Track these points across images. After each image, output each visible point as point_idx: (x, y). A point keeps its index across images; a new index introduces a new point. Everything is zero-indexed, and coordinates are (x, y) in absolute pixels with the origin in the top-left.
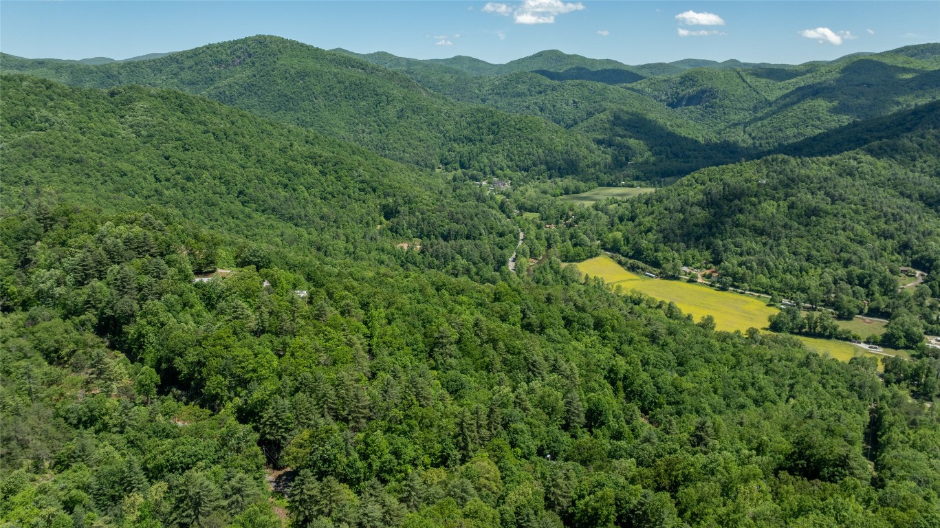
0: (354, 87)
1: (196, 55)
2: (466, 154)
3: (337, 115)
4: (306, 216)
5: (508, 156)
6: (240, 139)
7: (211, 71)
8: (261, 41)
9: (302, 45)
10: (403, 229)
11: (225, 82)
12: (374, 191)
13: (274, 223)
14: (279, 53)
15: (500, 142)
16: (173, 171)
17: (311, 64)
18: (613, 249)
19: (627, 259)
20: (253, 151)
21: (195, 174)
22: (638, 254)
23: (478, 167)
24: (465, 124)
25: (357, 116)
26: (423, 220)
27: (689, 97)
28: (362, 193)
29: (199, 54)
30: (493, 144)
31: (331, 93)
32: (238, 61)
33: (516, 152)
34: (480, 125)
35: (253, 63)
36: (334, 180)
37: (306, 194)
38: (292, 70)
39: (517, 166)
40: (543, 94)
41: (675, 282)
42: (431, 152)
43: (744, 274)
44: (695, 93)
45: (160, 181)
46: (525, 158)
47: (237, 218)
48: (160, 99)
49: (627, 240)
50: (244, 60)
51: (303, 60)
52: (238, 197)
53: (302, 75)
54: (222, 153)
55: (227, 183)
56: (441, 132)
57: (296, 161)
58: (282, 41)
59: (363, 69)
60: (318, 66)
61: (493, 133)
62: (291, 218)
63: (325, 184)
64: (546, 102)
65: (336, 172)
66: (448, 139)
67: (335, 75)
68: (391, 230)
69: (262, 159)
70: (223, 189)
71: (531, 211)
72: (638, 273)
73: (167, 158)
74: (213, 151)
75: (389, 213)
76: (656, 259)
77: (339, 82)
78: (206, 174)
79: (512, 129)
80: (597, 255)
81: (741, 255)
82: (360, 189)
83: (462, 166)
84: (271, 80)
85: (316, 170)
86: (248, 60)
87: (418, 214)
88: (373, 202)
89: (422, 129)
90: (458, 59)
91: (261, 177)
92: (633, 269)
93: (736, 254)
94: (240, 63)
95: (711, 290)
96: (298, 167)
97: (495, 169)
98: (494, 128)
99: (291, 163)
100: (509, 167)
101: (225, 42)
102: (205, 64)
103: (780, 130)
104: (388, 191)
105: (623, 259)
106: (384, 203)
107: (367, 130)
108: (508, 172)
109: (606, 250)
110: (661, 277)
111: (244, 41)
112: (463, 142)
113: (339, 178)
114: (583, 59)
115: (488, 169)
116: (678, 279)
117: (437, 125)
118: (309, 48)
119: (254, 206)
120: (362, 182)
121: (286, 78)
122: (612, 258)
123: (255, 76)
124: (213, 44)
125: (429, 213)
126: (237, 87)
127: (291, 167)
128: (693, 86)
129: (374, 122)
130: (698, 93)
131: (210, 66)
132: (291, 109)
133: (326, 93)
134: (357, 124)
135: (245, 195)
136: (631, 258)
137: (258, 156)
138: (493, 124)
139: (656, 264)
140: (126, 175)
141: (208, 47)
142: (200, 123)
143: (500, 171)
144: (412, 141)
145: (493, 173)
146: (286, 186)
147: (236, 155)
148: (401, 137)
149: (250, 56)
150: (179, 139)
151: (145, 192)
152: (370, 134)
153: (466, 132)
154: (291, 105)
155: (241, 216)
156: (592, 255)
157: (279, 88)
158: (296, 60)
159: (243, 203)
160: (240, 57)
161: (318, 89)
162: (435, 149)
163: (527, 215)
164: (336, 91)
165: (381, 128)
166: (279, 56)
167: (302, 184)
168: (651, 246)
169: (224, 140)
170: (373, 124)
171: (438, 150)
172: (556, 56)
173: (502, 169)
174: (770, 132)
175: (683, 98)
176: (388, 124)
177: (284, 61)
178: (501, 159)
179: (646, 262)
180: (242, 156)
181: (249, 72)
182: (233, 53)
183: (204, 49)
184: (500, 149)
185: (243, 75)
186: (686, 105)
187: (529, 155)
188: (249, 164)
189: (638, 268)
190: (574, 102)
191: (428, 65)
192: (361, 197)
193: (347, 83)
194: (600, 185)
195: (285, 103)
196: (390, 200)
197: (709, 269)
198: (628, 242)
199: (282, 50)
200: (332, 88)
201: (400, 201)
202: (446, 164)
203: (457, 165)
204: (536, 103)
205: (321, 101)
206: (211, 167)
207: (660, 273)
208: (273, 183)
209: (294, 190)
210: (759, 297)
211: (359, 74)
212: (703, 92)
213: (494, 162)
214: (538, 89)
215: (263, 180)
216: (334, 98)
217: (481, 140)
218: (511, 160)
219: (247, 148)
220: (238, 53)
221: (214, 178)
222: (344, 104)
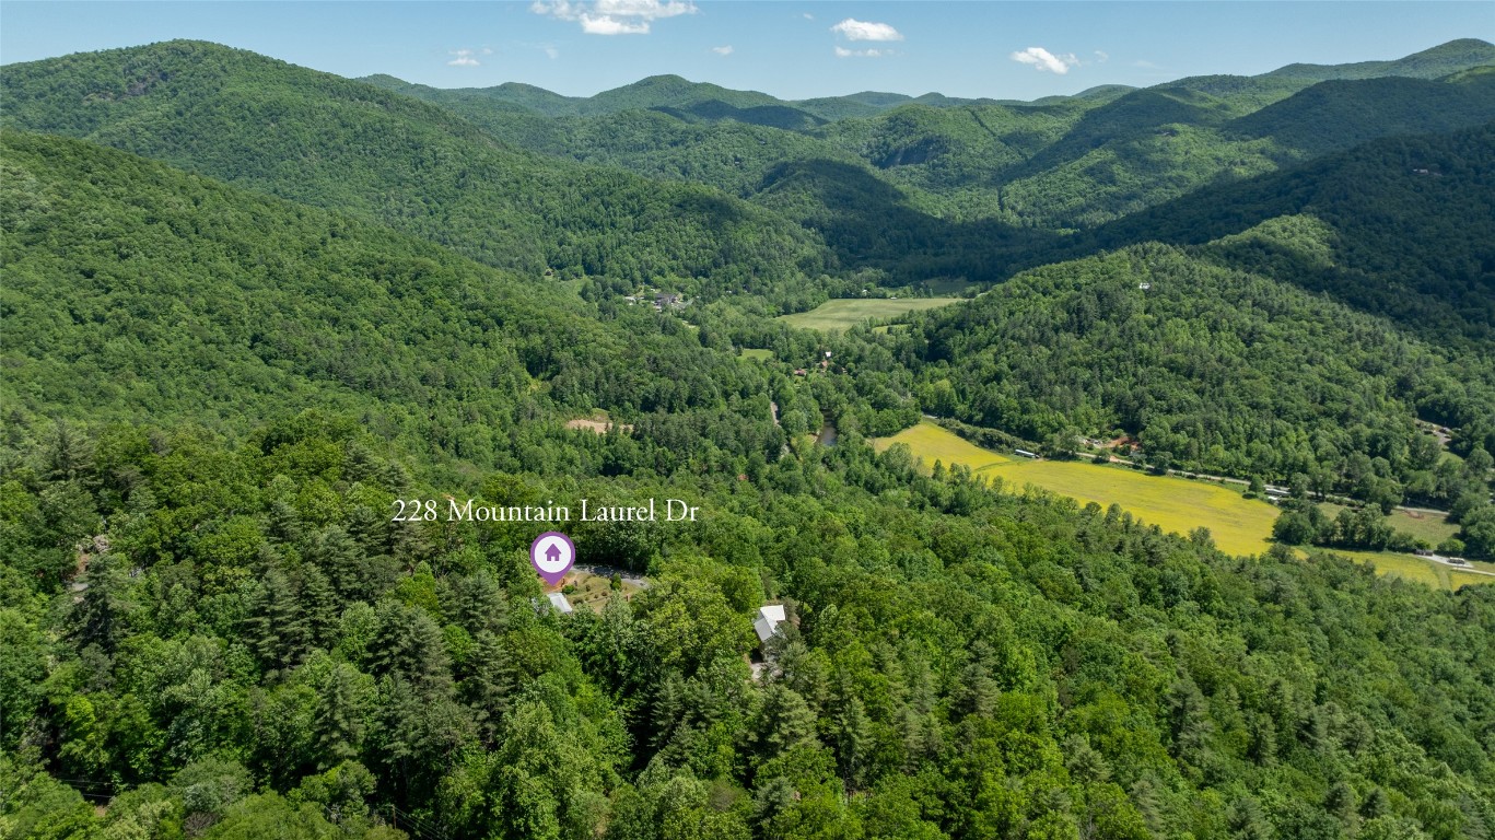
0: (371, 133)
1: (49, 73)
2: (593, 248)
3: (346, 184)
4: (393, 377)
5: (667, 250)
6: (223, 231)
7: (87, 104)
8: (179, 50)
9: (264, 60)
10: (572, 393)
11: (122, 124)
12: (500, 323)
13: (340, 396)
14: (222, 74)
15: (649, 228)
16: (108, 300)
17: (285, 93)
18: (942, 410)
19: (977, 428)
20: (255, 257)
21: (156, 305)
22: (992, 416)
23: (619, 271)
24: (579, 197)
25: (384, 184)
26: (607, 374)
27: (906, 151)
28: (477, 328)
29: (57, 71)
30: (636, 230)
31: (331, 144)
32: (142, 86)
33: (681, 245)
34: (607, 198)
35: (175, 91)
36: (420, 306)
37: (377, 334)
38: (253, 103)
39: (686, 267)
40: (680, 147)
41: (1071, 464)
42: (529, 245)
43: (1188, 445)
44: (915, 145)
45: (83, 322)
46: (699, 254)
47: (267, 391)
48: (39, 155)
49: (962, 393)
50: (153, 85)
51: (271, 86)
52: (251, 347)
53: (274, 112)
54: (195, 261)
55: (225, 321)
56: (537, 211)
57: (340, 271)
58: (228, 53)
59: (381, 103)
60: (300, 97)
61: (632, 212)
62: (367, 385)
63: (406, 315)
64: (691, 158)
65: (420, 290)
66: (552, 223)
67: (336, 114)
68: (552, 395)
69: (277, 271)
70: (220, 332)
71: (752, 346)
72: (1001, 451)
73: (89, 274)
74: (177, 258)
75: (536, 364)
76: (1031, 426)
77: (344, 126)
78: (178, 306)
79: (667, 205)
80: (916, 422)
81: (1169, 411)
82: (472, 322)
83: (589, 270)
84: (215, 121)
85: (381, 289)
86: (162, 85)
87: (593, 363)
88: (506, 345)
89: (503, 206)
90: (507, 88)
91: (287, 304)
92: (990, 443)
93: (1161, 411)
94: (145, 89)
95: (1139, 476)
96: (349, 284)
97: (650, 273)
98: (633, 203)
99: (335, 277)
100: (673, 269)
101: (108, 52)
102: (72, 91)
103: (1060, 200)
104: (528, 322)
105: (968, 428)
106: (523, 345)
107: (406, 210)
108: (672, 277)
109: (927, 411)
110: (1046, 457)
111: (150, 49)
112: (581, 229)
113: (428, 302)
114: (718, 89)
115: (637, 275)
116: (1074, 458)
117: (530, 199)
118: (278, 65)
119: (289, 363)
120: (473, 307)
121: (244, 118)
122: (943, 425)
123: (180, 114)
124: (84, 54)
125: (615, 362)
126: (148, 134)
127: (336, 285)
128: (910, 133)
129: (417, 195)
130: (919, 144)
131: (83, 93)
132: (259, 175)
133: (321, 144)
134: (387, 199)
135: (267, 343)
136: (981, 424)
137: (268, 266)
138: (630, 197)
139: (1029, 433)
140: (12, 312)
141: (78, 58)
142: (135, 202)
143: (658, 277)
144: (493, 229)
145: (647, 281)
146: (335, 321)
147: (223, 264)
148: (472, 221)
149: (164, 77)
150: (105, 236)
151: (67, 349)
152: (413, 216)
153: (584, 211)
154: (260, 167)
155: (272, 386)
156: (909, 423)
157: (232, 135)
158: (256, 87)
159: (266, 359)
160: (144, 80)
161: (307, 137)
162: (534, 242)
163: (747, 353)
164: (340, 141)
165: (432, 206)
166: (224, 78)
167: (364, 316)
168: (1014, 403)
169: (193, 236)
170: (414, 198)
171: (539, 242)
172: (673, 84)
173: (661, 273)
174: (1046, 204)
175: (897, 152)
176: (442, 200)
177: (237, 87)
178: (655, 257)
179: (1008, 430)
181: (166, 107)
182: (131, 69)
183: (67, 62)
184: (652, 239)
185: (154, 110)
186: (902, 163)
187: (704, 248)
188: (254, 282)
189: (1000, 441)
190: (737, 159)
191: (468, 97)
192: (476, 336)
193: (359, 128)
194: (833, 296)
195: (244, 162)
196: (536, 340)
197: (1117, 437)
198: (964, 398)
199: (228, 67)
200: (332, 136)
201: (554, 341)
202: (560, 267)
203: (579, 268)
204: (673, 162)
205: (314, 160)
206: (184, 289)
207: (1043, 449)
208: (310, 315)
209: (353, 327)
210: (1222, 482)
211: (375, 111)
212: (928, 142)
213: (647, 262)
214: (670, 138)
215: (291, 310)
216: (338, 153)
217: (613, 225)
218: (675, 258)
219: (242, 250)
220: (141, 72)
221: (196, 312)
222: (357, 163)
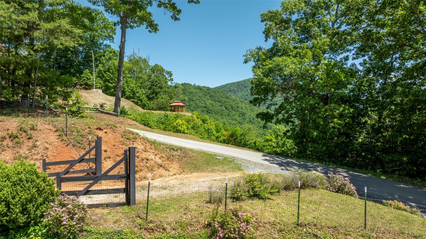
1: (221, 88)
6: (240, 109)
29: (223, 87)
35: (247, 90)
50: (243, 89)
54: (229, 116)
69: (253, 121)
86: (245, 89)
94: (241, 91)
101: (234, 82)
111: (243, 81)
123: (247, 95)
124: (229, 83)
137: (250, 119)
142: (218, 102)
147: (236, 117)
149: (246, 87)
150: (205, 107)
160: (241, 88)
169: (231, 110)
180: (241, 118)
182: (238, 86)
183: (225, 85)
185: (242, 95)
219: (244, 114)
220: (240, 86)
